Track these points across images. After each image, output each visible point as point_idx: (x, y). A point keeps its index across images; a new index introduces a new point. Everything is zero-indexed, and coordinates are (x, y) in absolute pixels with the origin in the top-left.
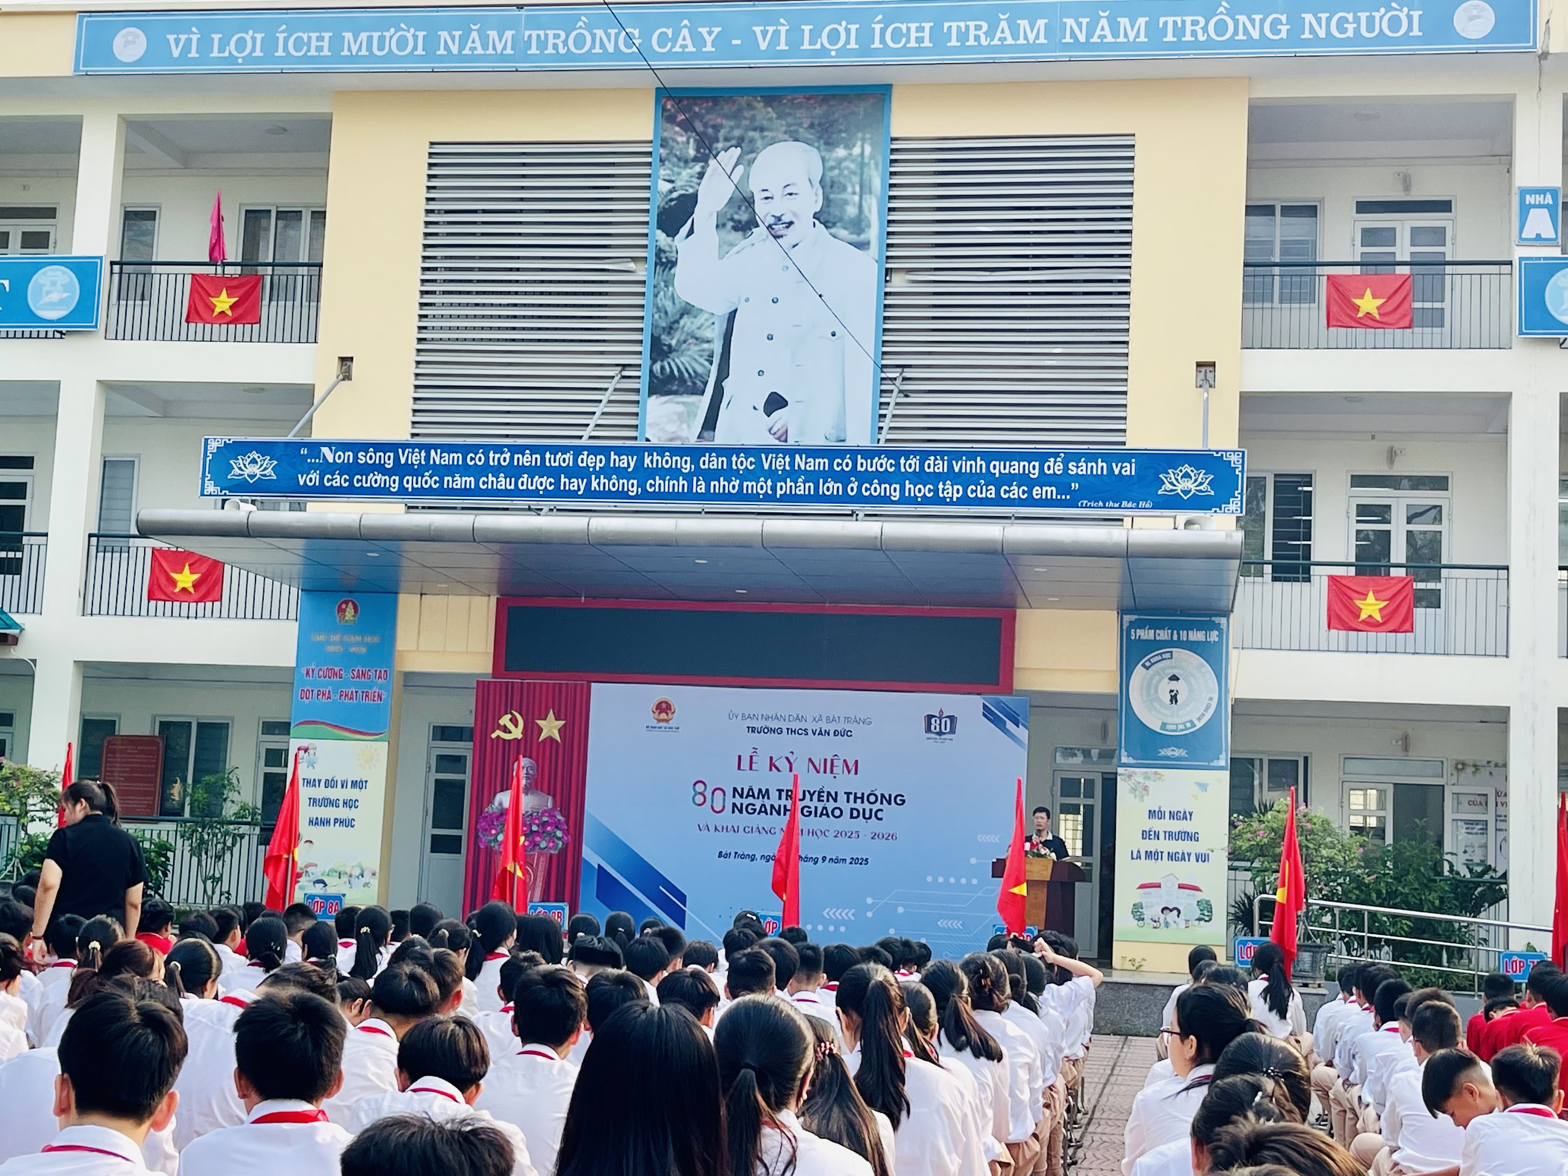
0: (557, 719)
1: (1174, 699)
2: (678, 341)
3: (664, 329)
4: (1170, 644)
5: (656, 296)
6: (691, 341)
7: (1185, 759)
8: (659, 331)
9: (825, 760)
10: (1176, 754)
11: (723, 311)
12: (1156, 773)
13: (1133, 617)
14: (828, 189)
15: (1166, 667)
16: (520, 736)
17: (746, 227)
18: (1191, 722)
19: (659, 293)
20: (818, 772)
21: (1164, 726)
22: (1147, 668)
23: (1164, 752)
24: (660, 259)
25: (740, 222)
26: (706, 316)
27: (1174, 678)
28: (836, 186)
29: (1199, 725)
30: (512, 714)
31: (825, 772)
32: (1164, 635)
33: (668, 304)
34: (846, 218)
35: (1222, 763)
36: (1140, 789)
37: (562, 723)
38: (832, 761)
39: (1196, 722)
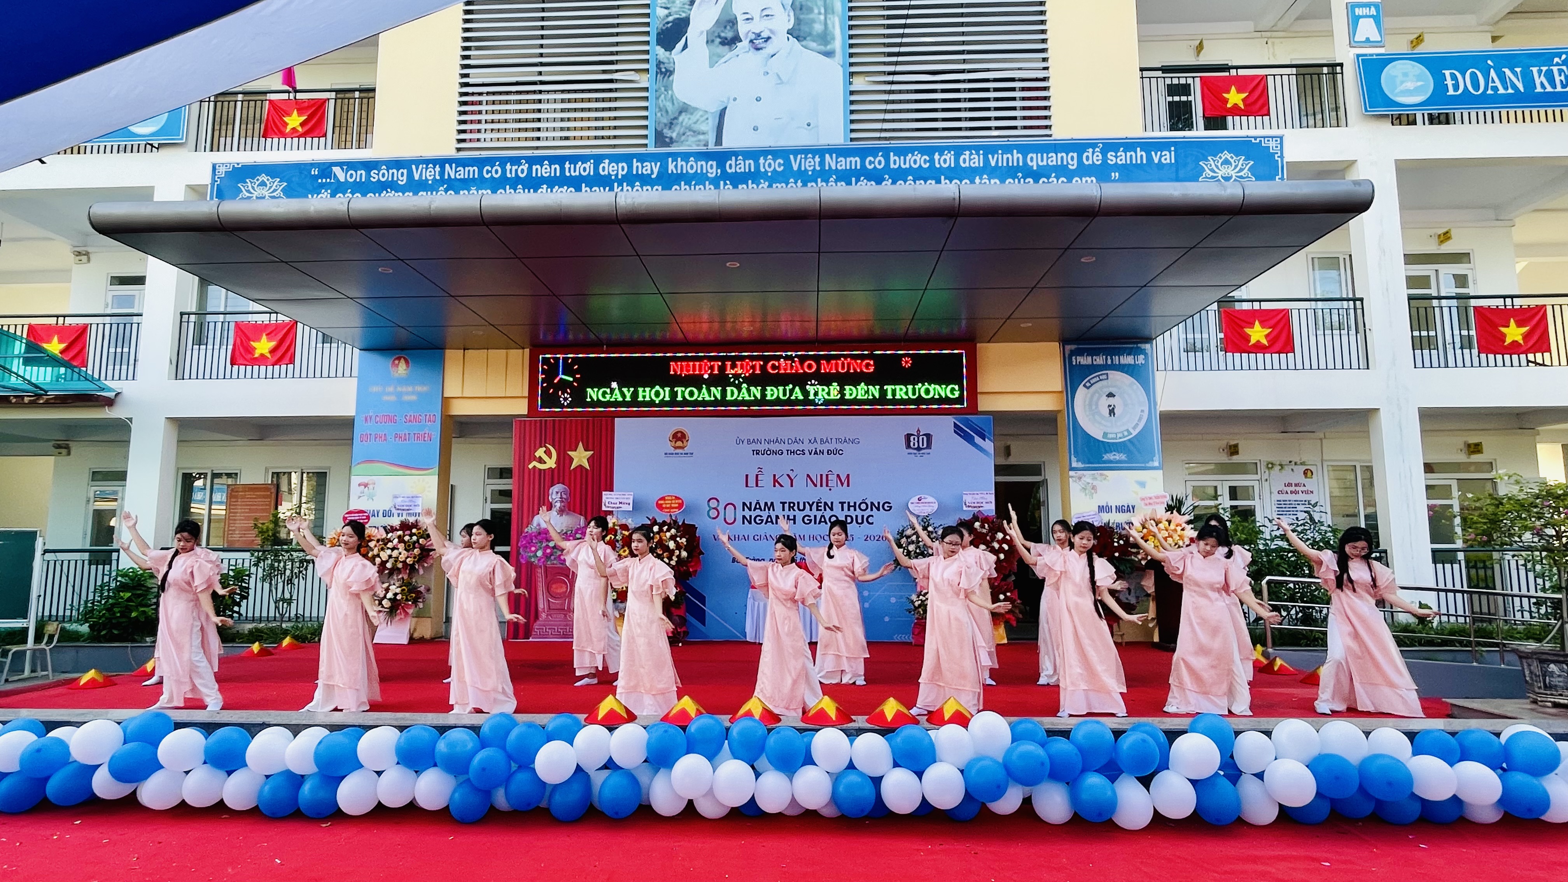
0: (586, 449)
1: (1112, 412)
2: (678, 134)
3: (666, 125)
4: (1106, 367)
5: (657, 98)
6: (688, 133)
7: (1125, 462)
8: (662, 125)
9: (821, 475)
10: (1118, 458)
11: (715, 109)
12: (1101, 475)
13: (1073, 347)
14: (798, 12)
15: (1103, 387)
16: (554, 466)
17: (732, 41)
18: (1128, 430)
19: (660, 96)
20: (816, 486)
21: (1105, 435)
22: (1088, 388)
23: (1106, 457)
24: (660, 69)
25: (726, 39)
26: (701, 113)
27: (1111, 395)
28: (804, 9)
29: (1134, 433)
30: (545, 447)
31: (821, 486)
32: (1099, 360)
33: (669, 105)
34: (815, 33)
35: (1156, 464)
36: (1089, 487)
37: (590, 453)
38: (827, 475)
39: (1132, 431)
